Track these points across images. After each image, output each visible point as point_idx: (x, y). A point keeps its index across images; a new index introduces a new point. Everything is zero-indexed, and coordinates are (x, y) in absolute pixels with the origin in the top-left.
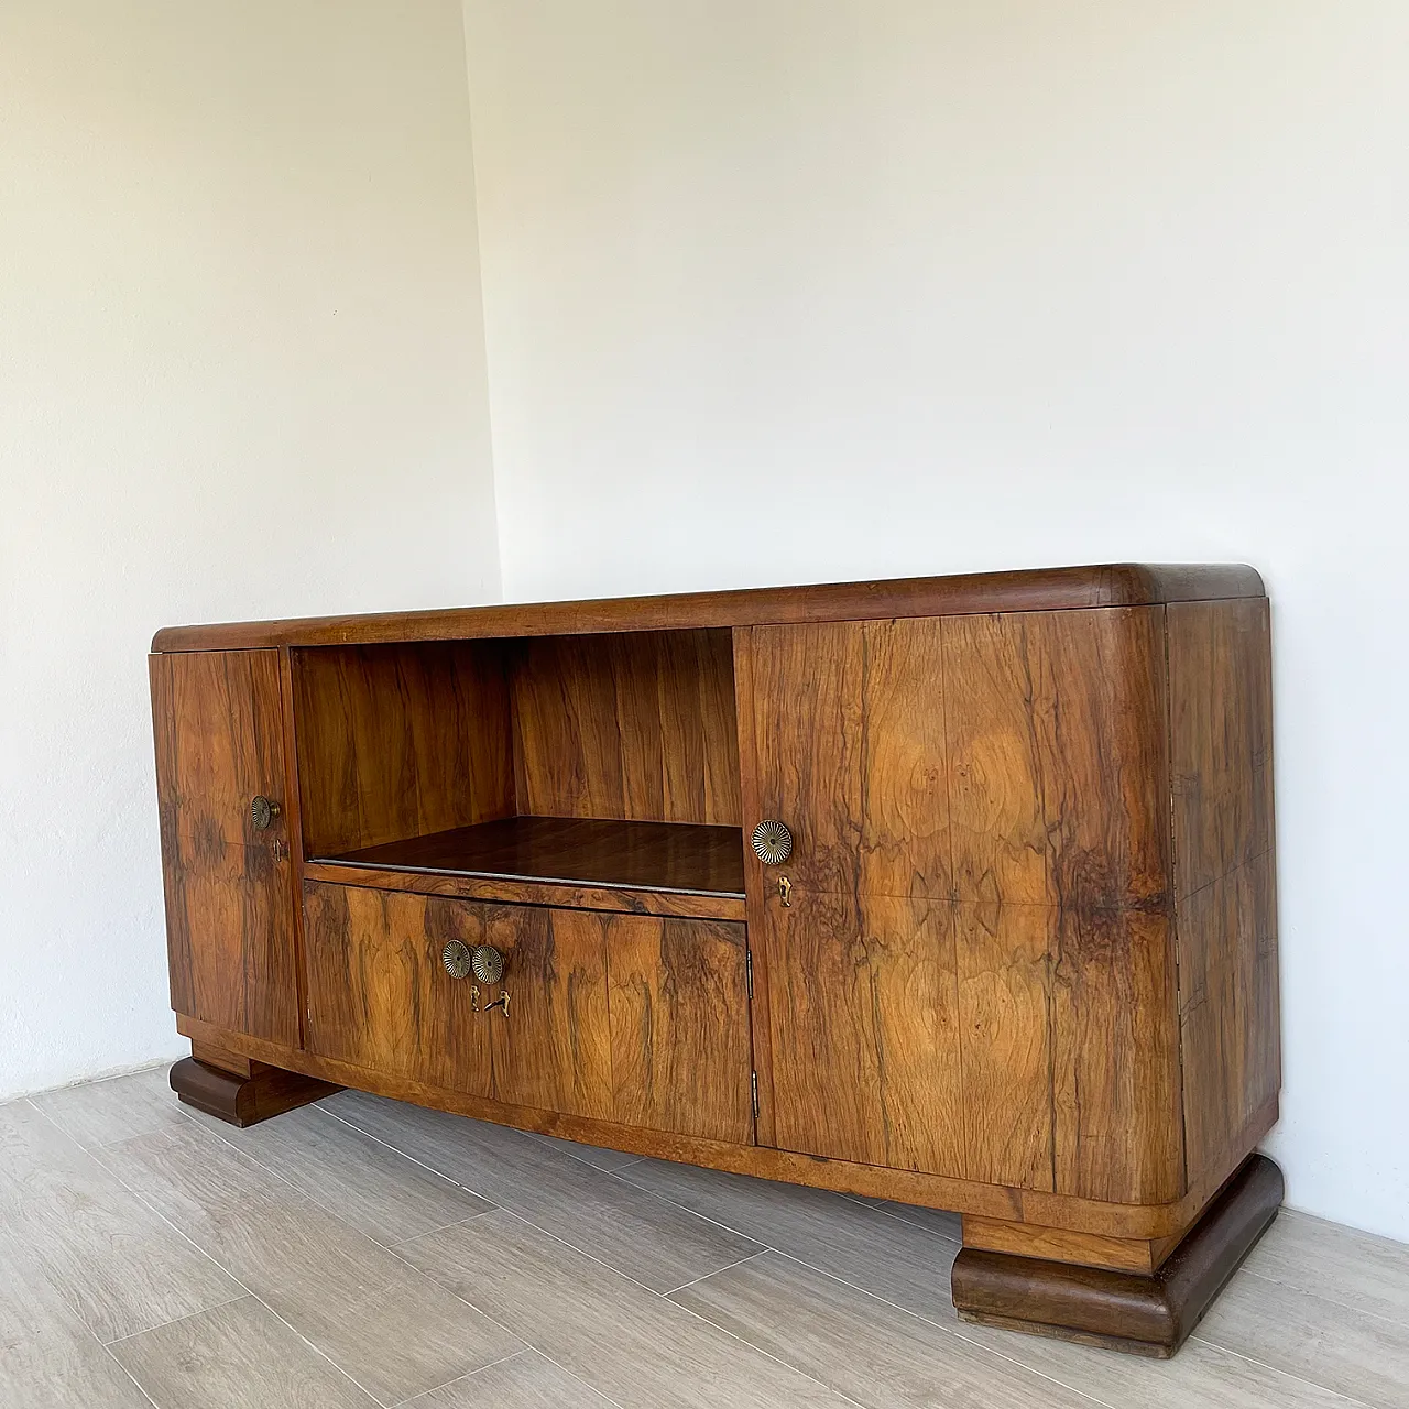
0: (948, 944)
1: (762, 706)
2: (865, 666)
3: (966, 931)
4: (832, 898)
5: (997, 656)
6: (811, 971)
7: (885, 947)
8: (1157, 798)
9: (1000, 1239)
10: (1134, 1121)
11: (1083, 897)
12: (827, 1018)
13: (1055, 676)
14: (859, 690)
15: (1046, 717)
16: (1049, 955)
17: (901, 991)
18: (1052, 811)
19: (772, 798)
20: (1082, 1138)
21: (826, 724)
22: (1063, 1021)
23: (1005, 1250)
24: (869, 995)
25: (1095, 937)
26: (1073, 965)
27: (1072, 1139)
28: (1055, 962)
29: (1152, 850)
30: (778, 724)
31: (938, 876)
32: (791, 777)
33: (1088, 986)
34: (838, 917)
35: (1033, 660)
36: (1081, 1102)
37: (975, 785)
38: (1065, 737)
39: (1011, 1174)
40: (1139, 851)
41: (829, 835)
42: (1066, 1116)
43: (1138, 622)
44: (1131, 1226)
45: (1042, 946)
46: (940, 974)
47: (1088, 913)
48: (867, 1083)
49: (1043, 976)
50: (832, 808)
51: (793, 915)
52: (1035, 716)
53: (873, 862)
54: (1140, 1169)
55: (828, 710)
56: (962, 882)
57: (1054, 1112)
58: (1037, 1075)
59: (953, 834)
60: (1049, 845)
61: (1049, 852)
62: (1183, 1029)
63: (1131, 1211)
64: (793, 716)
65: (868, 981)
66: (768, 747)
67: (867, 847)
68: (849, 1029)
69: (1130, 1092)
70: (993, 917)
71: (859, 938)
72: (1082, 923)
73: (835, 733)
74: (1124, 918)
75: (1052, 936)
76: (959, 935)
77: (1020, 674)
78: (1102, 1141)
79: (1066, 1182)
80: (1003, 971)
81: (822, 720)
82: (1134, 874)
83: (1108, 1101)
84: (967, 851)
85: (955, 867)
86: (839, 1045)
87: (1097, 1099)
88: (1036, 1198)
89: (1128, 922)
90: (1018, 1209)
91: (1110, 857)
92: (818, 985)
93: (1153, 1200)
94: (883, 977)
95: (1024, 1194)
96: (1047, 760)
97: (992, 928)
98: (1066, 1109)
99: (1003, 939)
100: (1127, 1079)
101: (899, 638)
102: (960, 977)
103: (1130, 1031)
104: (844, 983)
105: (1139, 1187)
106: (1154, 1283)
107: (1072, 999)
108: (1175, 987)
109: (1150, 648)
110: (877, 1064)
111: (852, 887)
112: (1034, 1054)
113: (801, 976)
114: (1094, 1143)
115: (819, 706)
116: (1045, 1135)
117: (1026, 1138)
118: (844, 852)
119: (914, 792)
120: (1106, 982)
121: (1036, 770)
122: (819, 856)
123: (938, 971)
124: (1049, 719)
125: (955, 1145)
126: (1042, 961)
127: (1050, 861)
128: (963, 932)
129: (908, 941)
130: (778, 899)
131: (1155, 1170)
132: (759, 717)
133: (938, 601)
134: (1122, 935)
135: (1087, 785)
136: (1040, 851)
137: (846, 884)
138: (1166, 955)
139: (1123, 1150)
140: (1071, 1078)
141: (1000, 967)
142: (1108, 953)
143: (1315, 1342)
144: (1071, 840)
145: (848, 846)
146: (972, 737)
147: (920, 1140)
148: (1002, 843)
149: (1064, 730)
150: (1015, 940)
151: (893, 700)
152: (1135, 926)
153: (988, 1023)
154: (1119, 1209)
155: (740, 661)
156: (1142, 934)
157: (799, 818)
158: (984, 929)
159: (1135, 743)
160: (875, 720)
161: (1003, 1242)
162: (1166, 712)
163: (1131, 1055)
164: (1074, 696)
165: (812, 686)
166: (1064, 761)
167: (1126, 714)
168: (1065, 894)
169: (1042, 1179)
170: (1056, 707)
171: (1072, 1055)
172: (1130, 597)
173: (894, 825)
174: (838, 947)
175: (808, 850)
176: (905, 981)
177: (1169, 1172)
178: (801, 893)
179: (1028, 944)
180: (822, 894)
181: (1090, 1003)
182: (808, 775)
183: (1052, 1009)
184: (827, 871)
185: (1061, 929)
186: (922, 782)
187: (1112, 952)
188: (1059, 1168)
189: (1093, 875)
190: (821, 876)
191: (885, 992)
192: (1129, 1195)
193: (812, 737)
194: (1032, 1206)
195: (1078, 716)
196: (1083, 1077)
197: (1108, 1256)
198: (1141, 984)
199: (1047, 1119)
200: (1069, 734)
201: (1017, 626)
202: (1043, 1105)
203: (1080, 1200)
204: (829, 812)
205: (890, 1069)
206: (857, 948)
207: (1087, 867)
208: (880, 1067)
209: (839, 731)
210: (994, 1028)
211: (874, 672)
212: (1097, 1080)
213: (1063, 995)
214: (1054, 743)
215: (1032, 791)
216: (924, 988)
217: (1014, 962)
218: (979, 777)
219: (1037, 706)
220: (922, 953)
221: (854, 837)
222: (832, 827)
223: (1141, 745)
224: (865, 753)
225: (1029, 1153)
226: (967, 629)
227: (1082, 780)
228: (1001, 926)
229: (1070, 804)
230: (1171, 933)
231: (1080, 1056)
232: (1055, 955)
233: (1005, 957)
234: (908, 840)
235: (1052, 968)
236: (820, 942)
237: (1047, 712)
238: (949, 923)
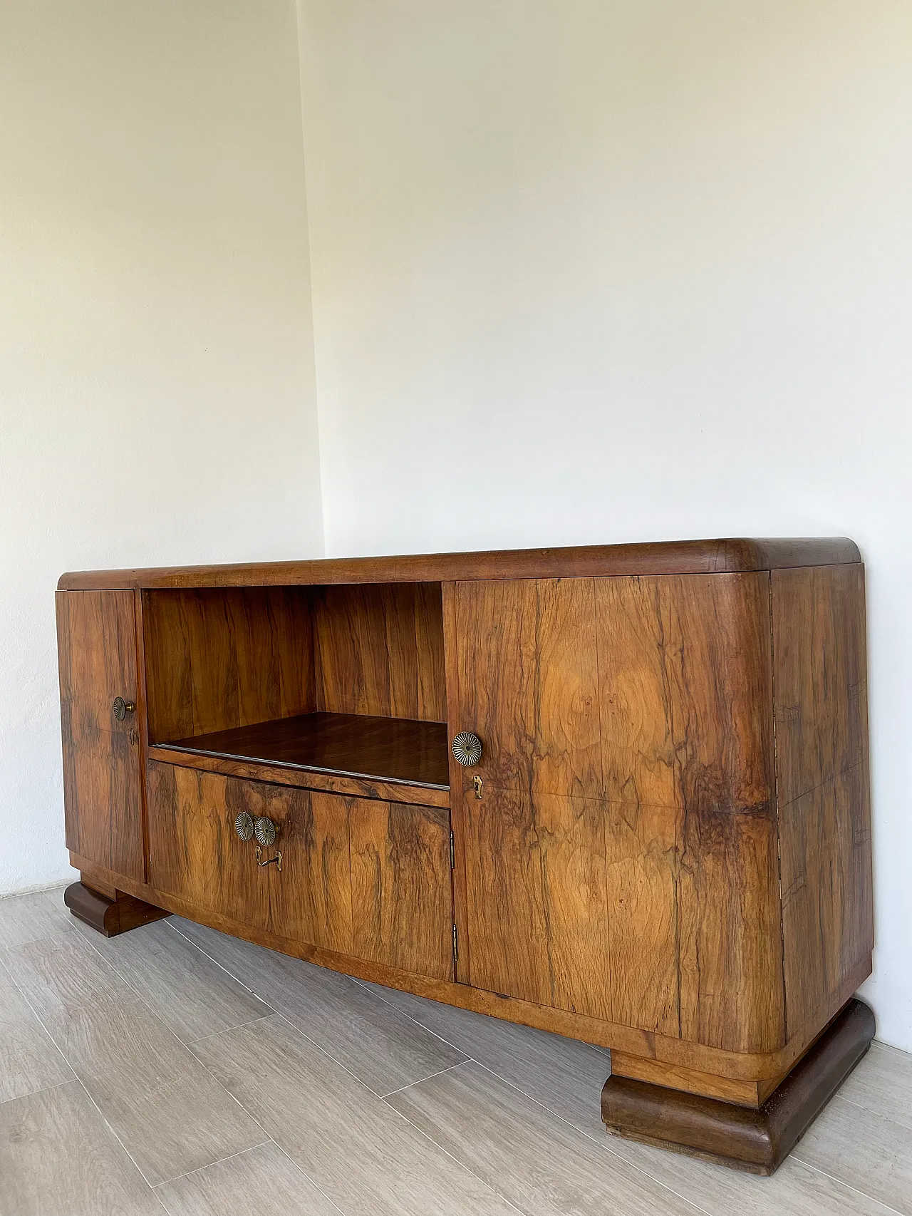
0: (599, 835)
1: (463, 643)
2: (538, 614)
3: (613, 825)
4: (513, 793)
5: (637, 610)
6: (497, 852)
7: (551, 834)
8: (762, 725)
9: (639, 1069)
10: (743, 984)
11: (703, 803)
12: (508, 887)
13: (681, 626)
14: (533, 633)
15: (674, 658)
16: (676, 848)
17: (563, 870)
18: (679, 734)
19: (469, 713)
20: (702, 996)
21: (509, 658)
22: (687, 900)
23: (642, 1079)
24: (539, 871)
25: (712, 835)
26: (695, 856)
27: (694, 996)
28: (681, 853)
29: (757, 766)
30: (474, 658)
31: (591, 781)
32: (483, 699)
33: (707, 874)
34: (516, 809)
35: (665, 613)
36: (701, 967)
37: (620, 711)
38: (689, 675)
39: (647, 1019)
40: (747, 768)
41: (511, 745)
42: (689, 975)
43: (747, 585)
44: (741, 1070)
45: (671, 840)
46: (592, 859)
47: (707, 816)
48: (538, 941)
49: (671, 863)
50: (513, 723)
51: (484, 806)
52: (666, 657)
53: (543, 767)
54: (747, 1024)
55: (510, 647)
56: (609, 784)
57: (679, 973)
58: (666, 944)
59: (603, 748)
60: (676, 760)
61: (677, 765)
62: (784, 911)
63: (741, 1057)
64: (485, 651)
65: (539, 860)
66: (466, 674)
67: (539, 755)
68: (524, 897)
69: (739, 961)
70: (634, 813)
71: (532, 826)
72: (702, 824)
73: (515, 666)
74: (735, 822)
75: (678, 832)
76: (607, 829)
77: (654, 623)
78: (717, 1000)
79: (690, 1030)
80: (640, 858)
81: (506, 654)
82: (743, 786)
83: (722, 968)
84: (614, 762)
85: (605, 776)
86: (516, 908)
87: (714, 967)
88: (666, 1041)
89: (738, 824)
90: (652, 1049)
91: (724, 772)
92: (501, 861)
93: (758, 1050)
94: (549, 859)
95: (657, 1037)
96: (675, 692)
97: (632, 824)
98: (689, 971)
99: (641, 833)
100: (738, 952)
101: (563, 594)
102: (608, 861)
103: (739, 912)
104: (521, 862)
105: (746, 1040)
106: (760, 1115)
107: (694, 883)
108: (777, 875)
109: (756, 605)
110: (545, 926)
111: (528, 787)
112: (665, 925)
113: (489, 853)
114: (710, 1001)
115: (504, 644)
116: (673, 991)
117: (658, 992)
118: (522, 759)
119: (573, 713)
120: (720, 872)
121: (667, 700)
122: (503, 760)
123: (592, 856)
124: (677, 660)
125: (604, 993)
126: (671, 852)
127: (677, 773)
128: (610, 826)
129: (569, 831)
130: (473, 792)
131: (760, 1025)
132: (460, 651)
133: (592, 565)
134: (733, 833)
135: (705, 713)
136: (670, 764)
137: (523, 783)
138: (769, 850)
139: (734, 1008)
140: (693, 947)
141: (639, 855)
142: (722, 848)
143: (888, 1164)
144: (693, 756)
145: (524, 753)
146: (617, 671)
147: (577, 987)
148: (640, 757)
149: (688, 669)
150: (650, 834)
151: (558, 640)
152: (744, 828)
153: (629, 898)
154: (731, 1055)
155: (447, 607)
156: (749, 834)
157: (489, 730)
158: (626, 824)
159: (744, 683)
160: (545, 656)
161: (642, 1073)
162: (770, 657)
163: (740, 931)
164: (696, 644)
165: (499, 628)
166: (689, 693)
167: (736, 658)
168: (688, 800)
169: (671, 1026)
170: (682, 651)
171: (694, 929)
172: (741, 565)
173: (558, 738)
174: (517, 832)
175: (495, 755)
176: (567, 861)
177: (771, 1026)
178: (490, 789)
179: (660, 838)
180: (505, 791)
181: (708, 887)
182: (495, 697)
183: (679, 889)
184: (509, 773)
185: (685, 827)
186: (580, 706)
187: (726, 847)
188: (684, 1019)
189: (711, 786)
190: (505, 776)
191: (552, 869)
192: (739, 1044)
193: (498, 668)
194: (662, 1045)
195: (699, 659)
196: (703, 945)
197: (725, 1091)
198: (748, 875)
199: (675, 979)
200: (692, 671)
201: (652, 586)
202: (671, 967)
203: (701, 1046)
204: (511, 727)
205: (554, 931)
206: (531, 833)
207: (706, 779)
208: (548, 928)
209: (518, 663)
210: (634, 903)
211: (544, 619)
212: (713, 951)
213: (687, 880)
214: (681, 680)
215: (664, 716)
216: (581, 868)
217: (649, 852)
218: (623, 703)
219: (667, 649)
220: (579, 841)
221: (529, 748)
222: (512, 739)
223: (749, 683)
224: (537, 682)
225: (660, 1004)
226: (614, 588)
227: (702, 710)
228: (640, 823)
229: (693, 727)
230: (774, 833)
231: (700, 929)
232: (681, 849)
233: (642, 847)
234: (569, 751)
235: (679, 858)
236: (503, 827)
237: (675, 655)
238: (600, 819)
